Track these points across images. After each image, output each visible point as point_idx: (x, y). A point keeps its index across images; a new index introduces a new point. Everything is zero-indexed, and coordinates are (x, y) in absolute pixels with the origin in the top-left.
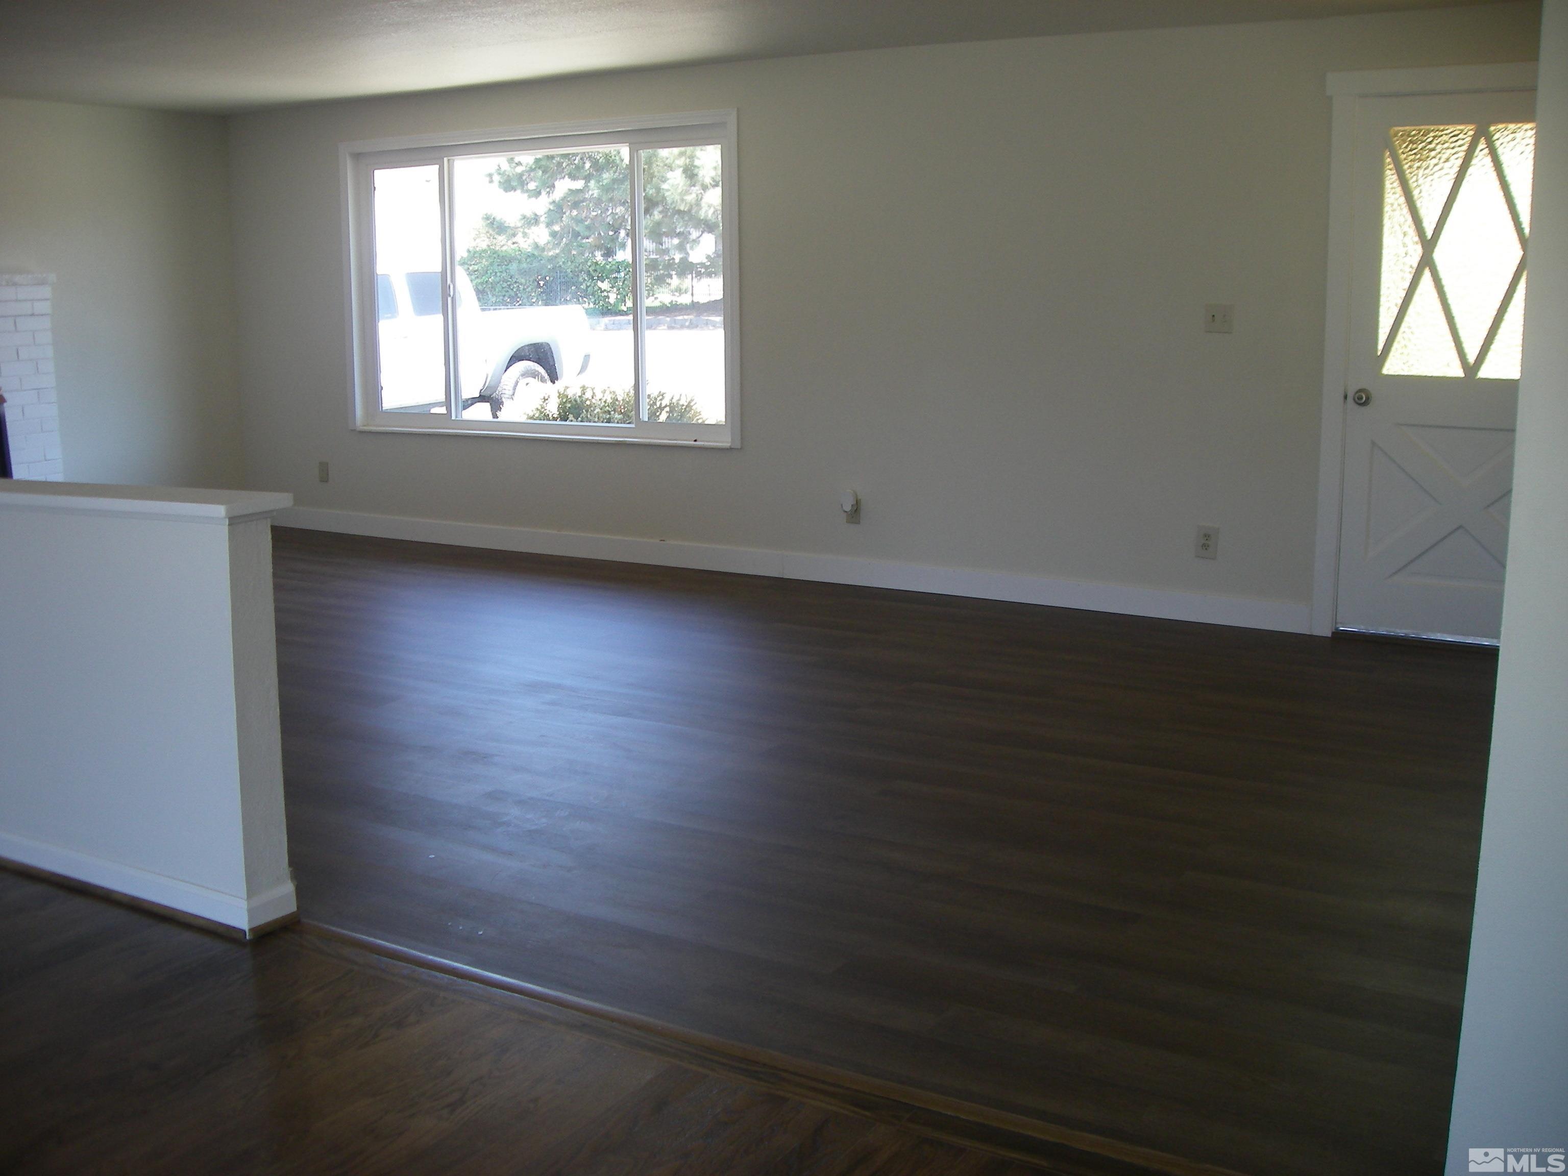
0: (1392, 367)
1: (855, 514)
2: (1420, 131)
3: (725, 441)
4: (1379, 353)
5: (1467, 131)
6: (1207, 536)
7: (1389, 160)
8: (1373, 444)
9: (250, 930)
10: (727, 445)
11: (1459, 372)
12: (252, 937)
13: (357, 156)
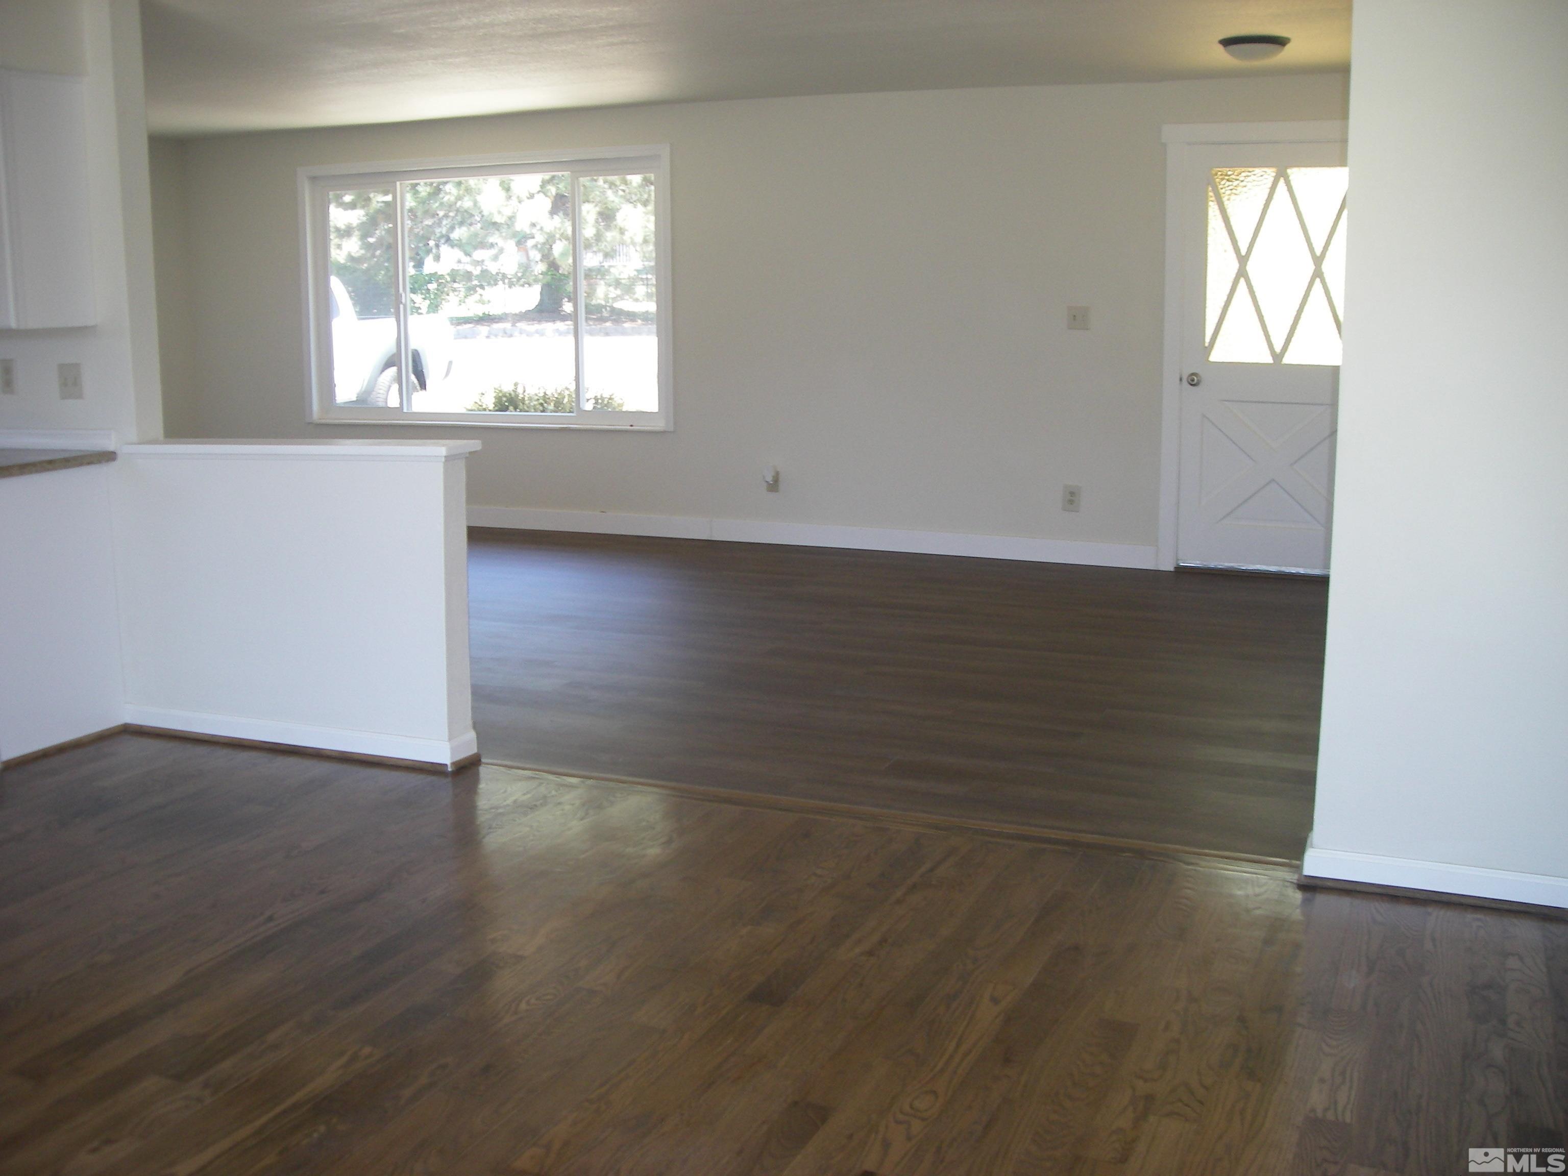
0: (1217, 355)
1: (774, 486)
2: (1234, 171)
3: (659, 425)
4: (1207, 345)
5: (1271, 173)
6: (1072, 494)
7: (1211, 194)
8: (1204, 416)
9: (453, 764)
10: (662, 429)
11: (1270, 360)
12: (454, 769)
13: (314, 179)
